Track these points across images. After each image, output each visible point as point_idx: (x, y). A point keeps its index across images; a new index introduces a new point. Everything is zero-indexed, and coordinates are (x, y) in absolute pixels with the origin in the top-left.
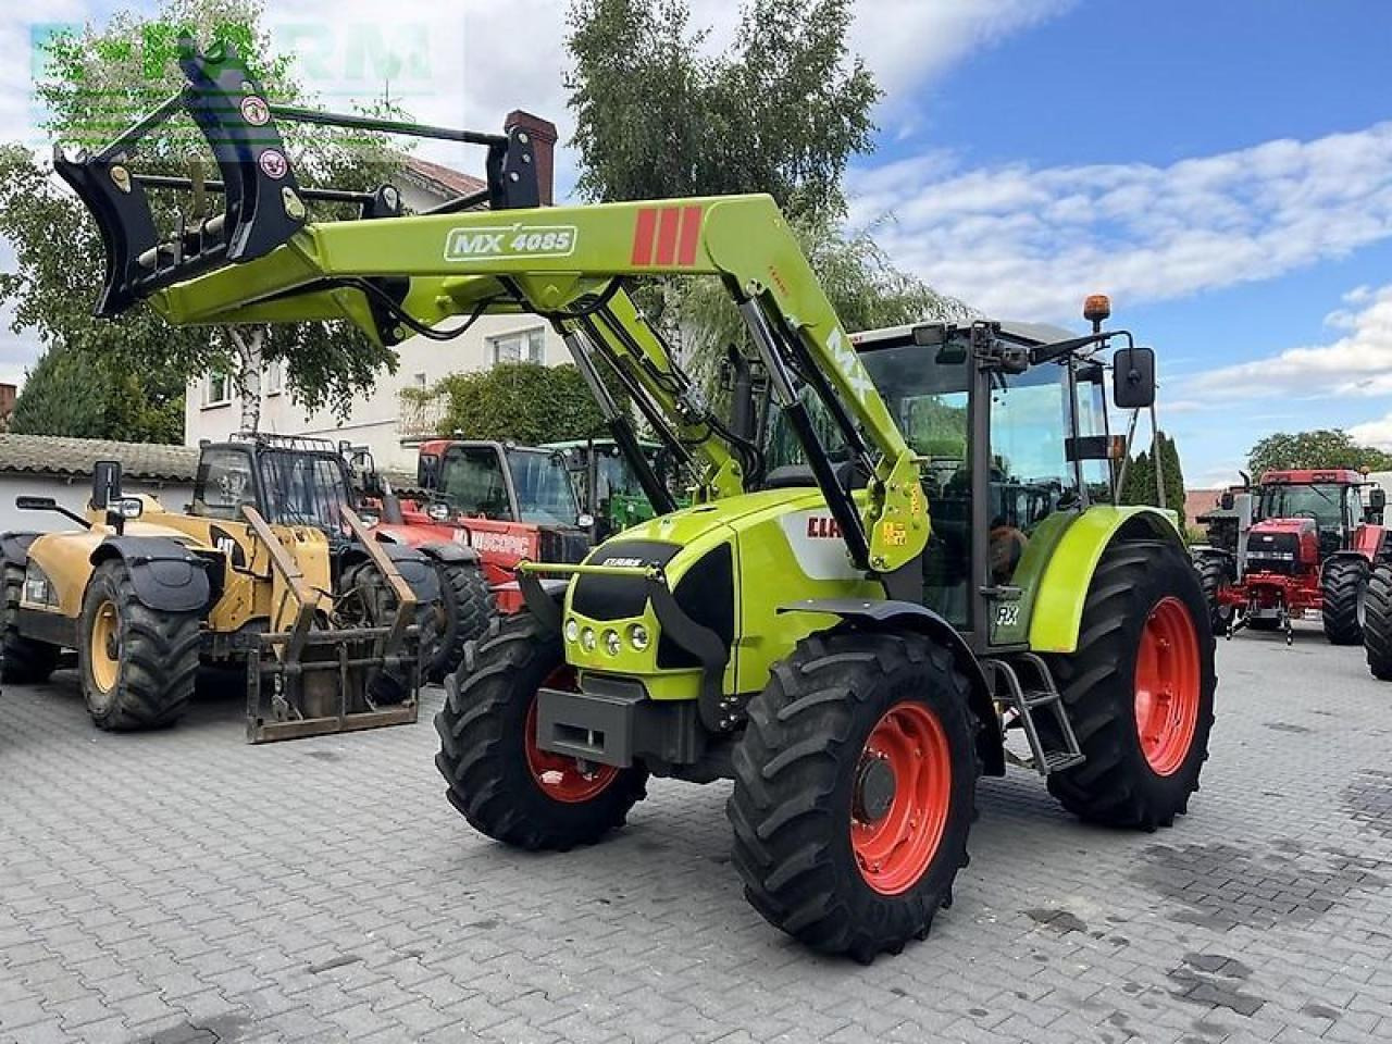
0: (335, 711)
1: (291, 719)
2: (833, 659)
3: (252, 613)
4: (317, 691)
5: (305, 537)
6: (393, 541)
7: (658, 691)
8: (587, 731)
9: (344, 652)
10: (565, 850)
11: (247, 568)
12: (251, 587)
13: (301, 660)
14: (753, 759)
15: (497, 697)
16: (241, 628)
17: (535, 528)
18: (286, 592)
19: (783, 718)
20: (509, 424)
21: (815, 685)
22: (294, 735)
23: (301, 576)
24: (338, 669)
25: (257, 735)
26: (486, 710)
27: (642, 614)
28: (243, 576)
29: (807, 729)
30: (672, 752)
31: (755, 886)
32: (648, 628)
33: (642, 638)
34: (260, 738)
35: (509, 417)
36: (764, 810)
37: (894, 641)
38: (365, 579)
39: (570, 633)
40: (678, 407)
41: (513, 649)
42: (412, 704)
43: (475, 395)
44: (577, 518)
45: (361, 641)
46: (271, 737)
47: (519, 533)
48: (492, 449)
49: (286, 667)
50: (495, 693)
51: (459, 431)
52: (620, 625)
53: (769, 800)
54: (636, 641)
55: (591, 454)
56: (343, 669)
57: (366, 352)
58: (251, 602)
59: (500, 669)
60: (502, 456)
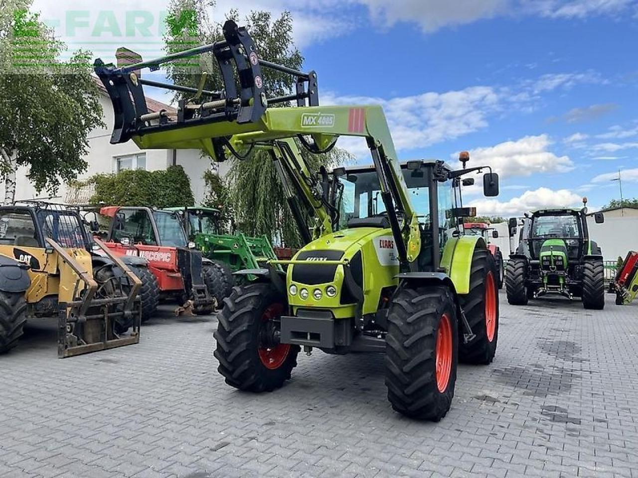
0: (102, 339)
1: (79, 345)
2: (424, 297)
3: (46, 292)
4: (91, 330)
5: (78, 253)
6: (99, 256)
7: (338, 315)
8: (306, 334)
9: (106, 310)
10: (271, 391)
11: (41, 270)
12: (46, 280)
13: (86, 315)
14: (398, 340)
15: (249, 322)
16: (41, 300)
17: (175, 249)
18: (78, 281)
19: (410, 321)
20: (132, 199)
21: (420, 307)
22: (83, 352)
23: (86, 273)
24: (103, 319)
25: (64, 353)
26: (244, 328)
27: (333, 281)
28: (40, 274)
29: (422, 325)
30: (341, 341)
31: (398, 392)
32: (336, 287)
33: (333, 292)
34: (66, 355)
35: (132, 196)
36: (404, 360)
37: (442, 289)
38: (102, 274)
39: (291, 291)
40: (313, 192)
41: (252, 300)
42: (136, 334)
43: (113, 184)
44: (188, 244)
45: (111, 304)
46: (71, 354)
47: (165, 251)
48: (146, 211)
49: (79, 318)
50: (247, 321)
51: (102, 202)
52: (323, 286)
53: (408, 356)
54: (329, 293)
55: (186, 214)
56: (106, 318)
57: (72, 162)
58: (45, 287)
59: (249, 310)
60: (151, 214)
